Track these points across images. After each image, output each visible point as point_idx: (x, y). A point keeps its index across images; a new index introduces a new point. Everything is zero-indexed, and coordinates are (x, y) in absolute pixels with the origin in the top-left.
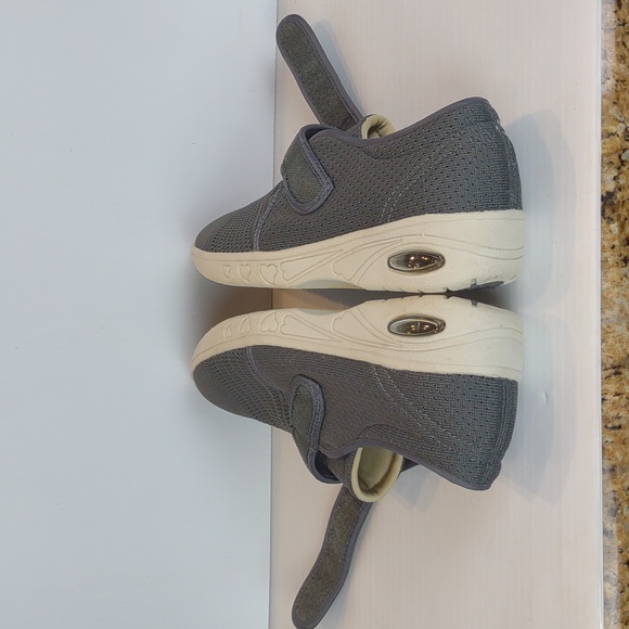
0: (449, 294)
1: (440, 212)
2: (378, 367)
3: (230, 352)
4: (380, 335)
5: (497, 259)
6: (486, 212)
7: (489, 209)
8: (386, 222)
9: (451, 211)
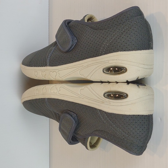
0: (128, 82)
1: (124, 51)
2: (100, 111)
3: (38, 99)
4: (100, 98)
5: (146, 69)
6: (142, 51)
7: (143, 49)
8: (102, 55)
9: (129, 50)
